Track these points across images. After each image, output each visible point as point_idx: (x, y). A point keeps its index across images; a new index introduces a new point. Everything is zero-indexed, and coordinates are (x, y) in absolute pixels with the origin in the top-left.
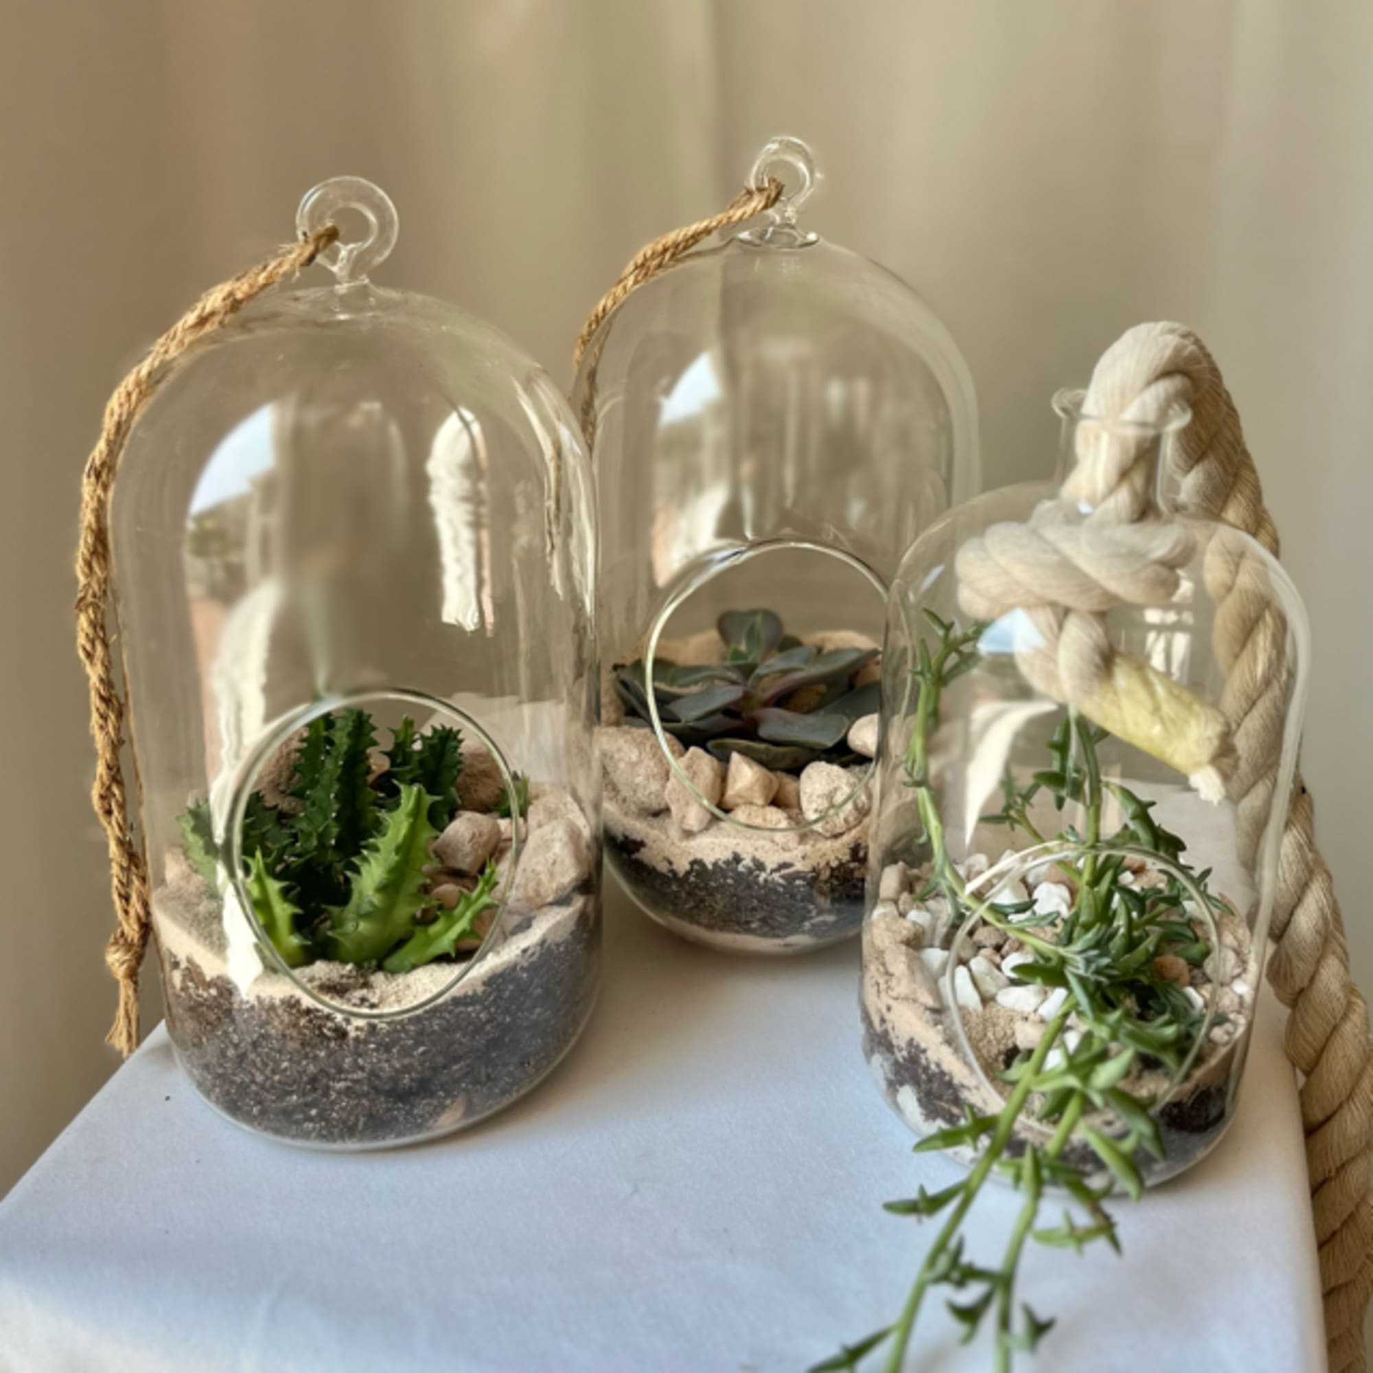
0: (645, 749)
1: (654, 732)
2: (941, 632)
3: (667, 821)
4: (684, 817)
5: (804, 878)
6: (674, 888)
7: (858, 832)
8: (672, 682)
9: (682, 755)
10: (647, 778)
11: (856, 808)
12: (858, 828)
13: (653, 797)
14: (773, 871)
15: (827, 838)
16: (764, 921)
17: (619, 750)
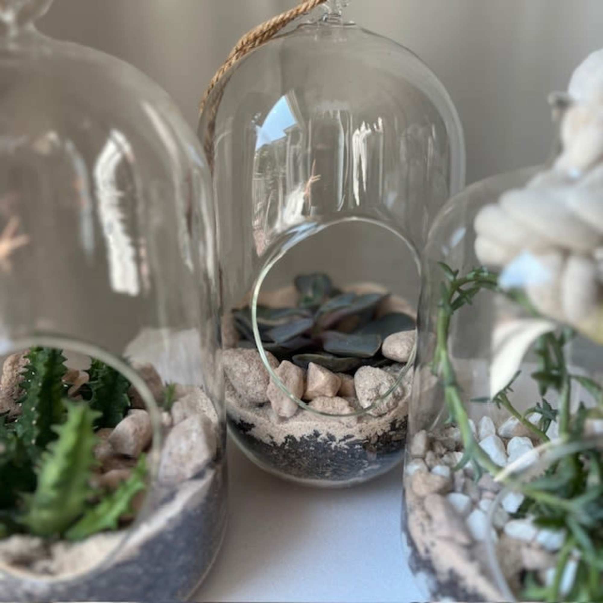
0: (252, 364)
1: (258, 351)
2: (451, 278)
3: (269, 410)
4: (280, 409)
5: (360, 444)
6: (275, 452)
7: (396, 412)
8: (268, 317)
9: (277, 366)
10: (255, 383)
11: (395, 397)
12: (396, 410)
13: (259, 395)
14: (340, 441)
15: (375, 417)
16: (334, 472)
17: (236, 365)
